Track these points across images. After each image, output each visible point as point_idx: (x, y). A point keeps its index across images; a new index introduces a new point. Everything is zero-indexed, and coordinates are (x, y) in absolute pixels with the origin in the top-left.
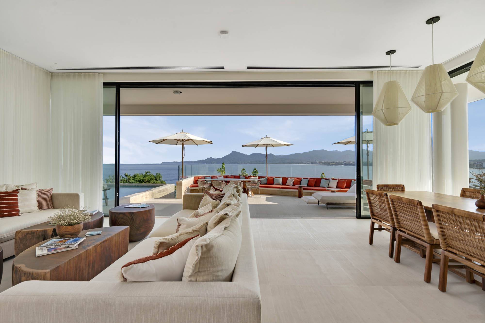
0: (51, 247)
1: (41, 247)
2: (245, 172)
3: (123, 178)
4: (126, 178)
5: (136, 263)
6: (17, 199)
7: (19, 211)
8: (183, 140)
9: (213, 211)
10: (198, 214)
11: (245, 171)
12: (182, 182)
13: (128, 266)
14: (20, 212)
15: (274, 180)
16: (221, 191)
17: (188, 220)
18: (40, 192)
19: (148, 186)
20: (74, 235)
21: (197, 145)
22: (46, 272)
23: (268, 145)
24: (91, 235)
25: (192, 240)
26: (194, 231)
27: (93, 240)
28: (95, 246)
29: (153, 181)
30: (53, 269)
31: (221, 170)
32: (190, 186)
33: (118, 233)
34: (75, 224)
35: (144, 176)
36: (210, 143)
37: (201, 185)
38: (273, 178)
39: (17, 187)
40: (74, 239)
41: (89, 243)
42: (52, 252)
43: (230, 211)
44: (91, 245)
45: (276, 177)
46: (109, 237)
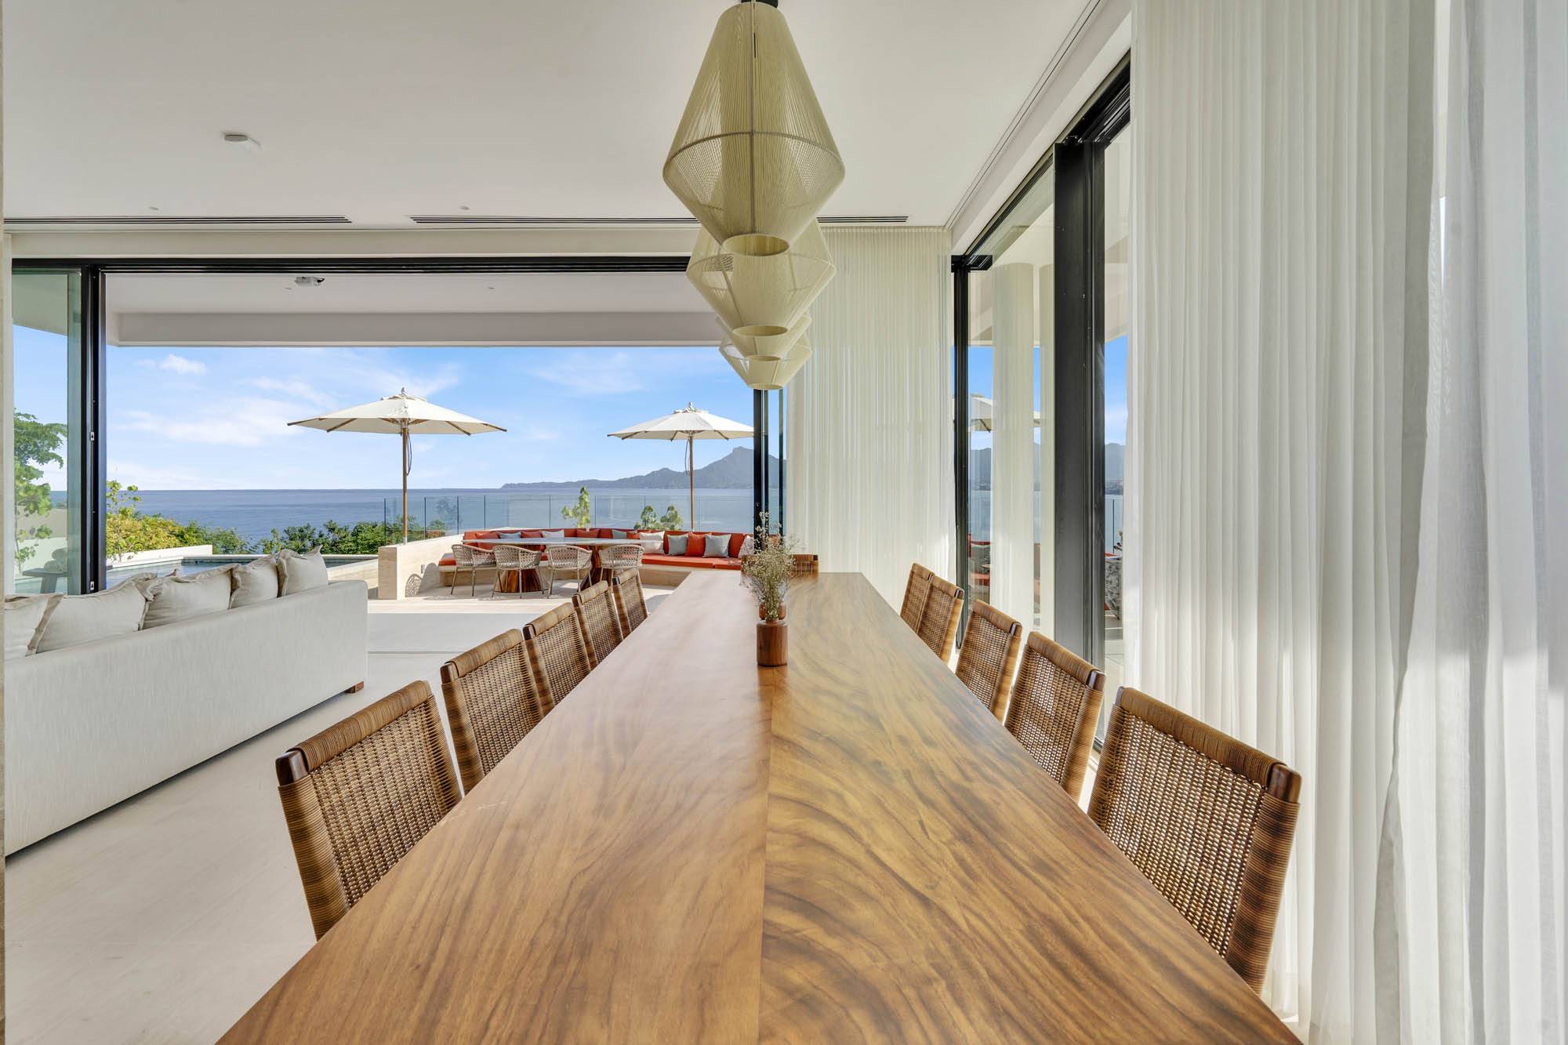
2: (655, 517)
3: (321, 536)
8: (402, 419)
11: (652, 514)
12: (396, 549)
15: (707, 540)
21: (469, 434)
23: (695, 435)
31: (577, 511)
32: (439, 562)
38: (703, 536)
45: (713, 534)
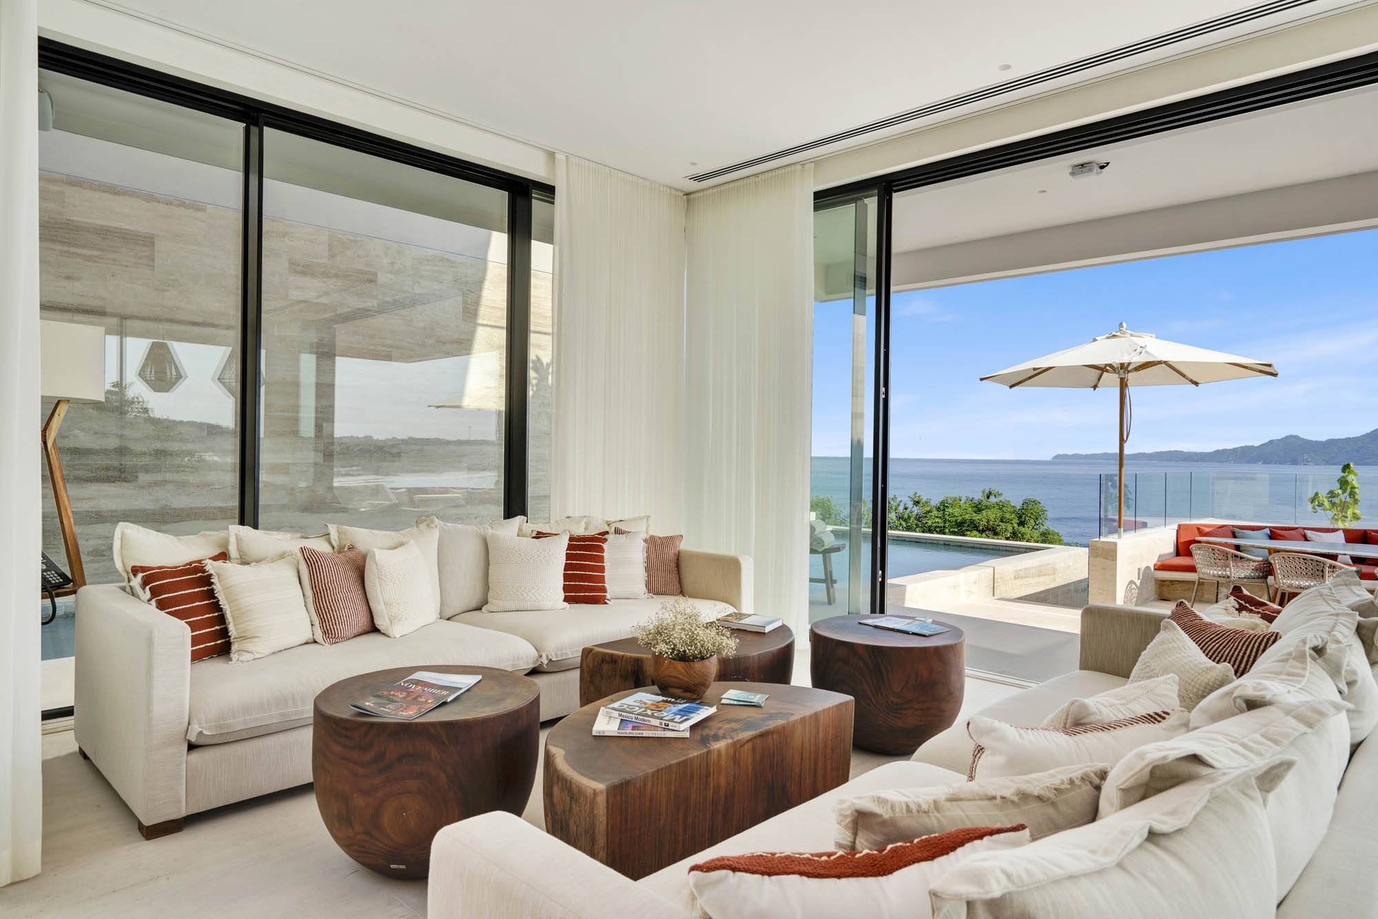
0: (628, 717)
1: (608, 710)
3: (906, 509)
4: (916, 510)
5: (739, 870)
6: (601, 559)
7: (606, 592)
8: (1124, 367)
9: (1164, 718)
10: (1081, 719)
12: (1115, 544)
13: (706, 872)
14: (608, 595)
16: (1270, 619)
17: (1018, 737)
18: (654, 544)
19: (981, 548)
20: (690, 691)
21: (1196, 384)
22: (597, 791)
24: (735, 703)
25: (986, 839)
26: (1024, 797)
27: (734, 721)
28: (734, 744)
29: (1010, 529)
30: (614, 786)
31: (1336, 500)
32: (1155, 565)
33: (811, 717)
34: (695, 657)
35: (978, 508)
36: (1261, 371)
37: (1210, 566)
39: (609, 525)
40: (687, 705)
41: (720, 728)
42: (628, 731)
43: (1245, 740)
44: (724, 737)
46: (780, 722)
